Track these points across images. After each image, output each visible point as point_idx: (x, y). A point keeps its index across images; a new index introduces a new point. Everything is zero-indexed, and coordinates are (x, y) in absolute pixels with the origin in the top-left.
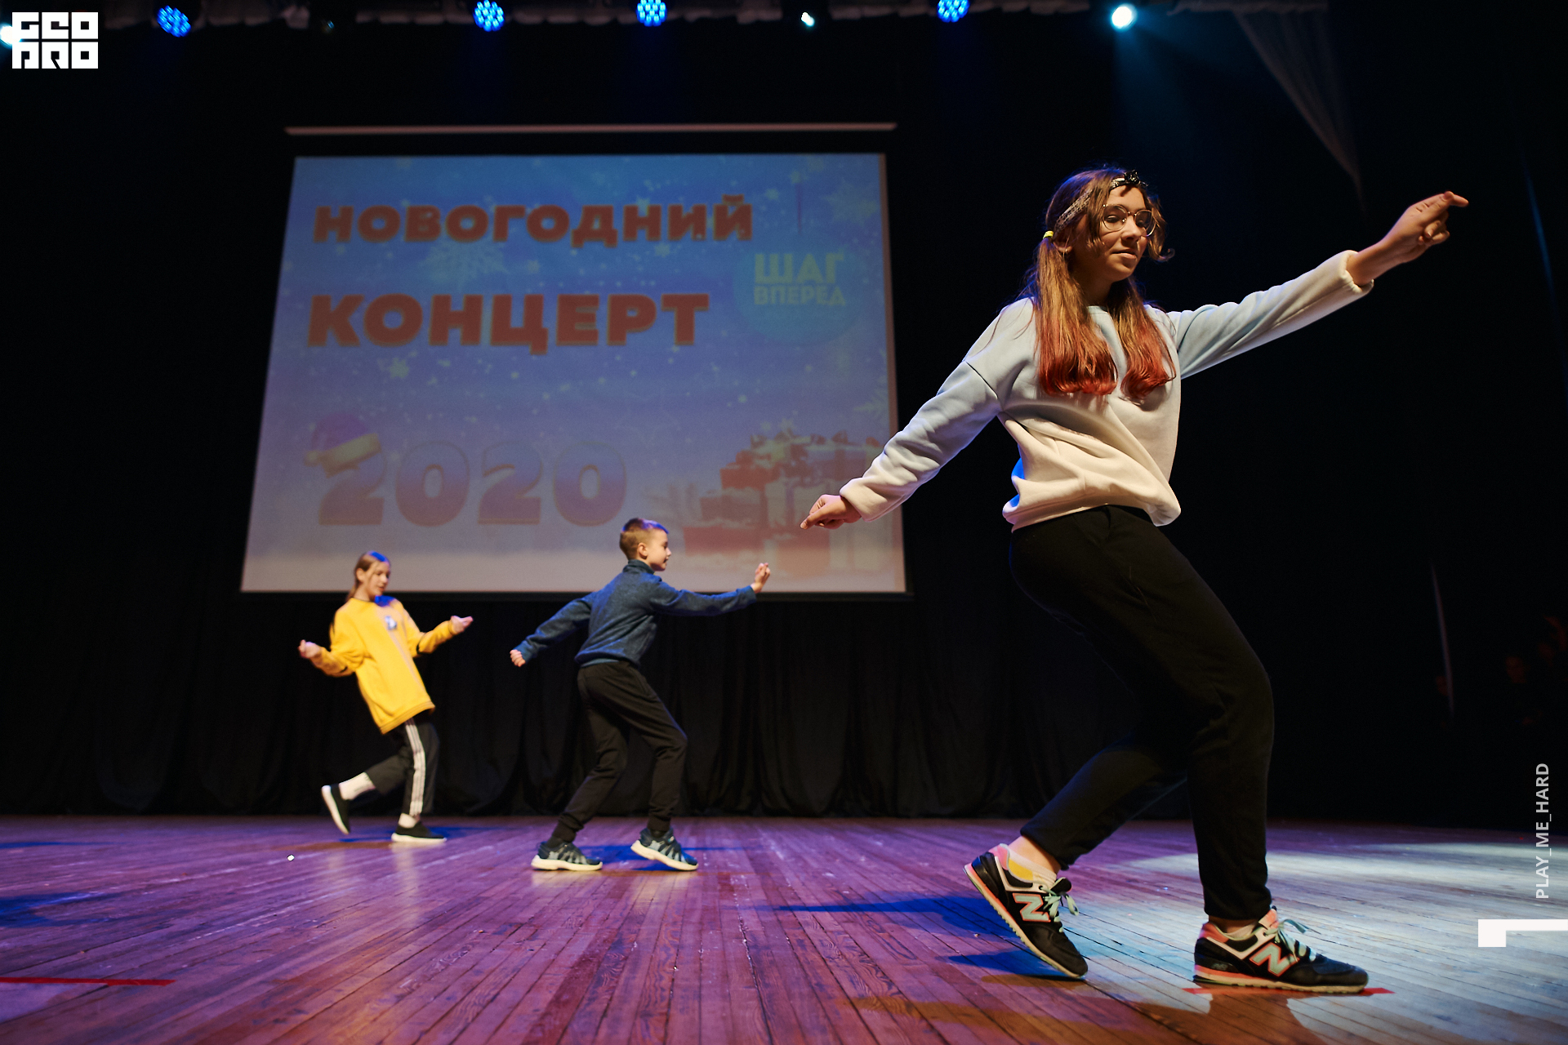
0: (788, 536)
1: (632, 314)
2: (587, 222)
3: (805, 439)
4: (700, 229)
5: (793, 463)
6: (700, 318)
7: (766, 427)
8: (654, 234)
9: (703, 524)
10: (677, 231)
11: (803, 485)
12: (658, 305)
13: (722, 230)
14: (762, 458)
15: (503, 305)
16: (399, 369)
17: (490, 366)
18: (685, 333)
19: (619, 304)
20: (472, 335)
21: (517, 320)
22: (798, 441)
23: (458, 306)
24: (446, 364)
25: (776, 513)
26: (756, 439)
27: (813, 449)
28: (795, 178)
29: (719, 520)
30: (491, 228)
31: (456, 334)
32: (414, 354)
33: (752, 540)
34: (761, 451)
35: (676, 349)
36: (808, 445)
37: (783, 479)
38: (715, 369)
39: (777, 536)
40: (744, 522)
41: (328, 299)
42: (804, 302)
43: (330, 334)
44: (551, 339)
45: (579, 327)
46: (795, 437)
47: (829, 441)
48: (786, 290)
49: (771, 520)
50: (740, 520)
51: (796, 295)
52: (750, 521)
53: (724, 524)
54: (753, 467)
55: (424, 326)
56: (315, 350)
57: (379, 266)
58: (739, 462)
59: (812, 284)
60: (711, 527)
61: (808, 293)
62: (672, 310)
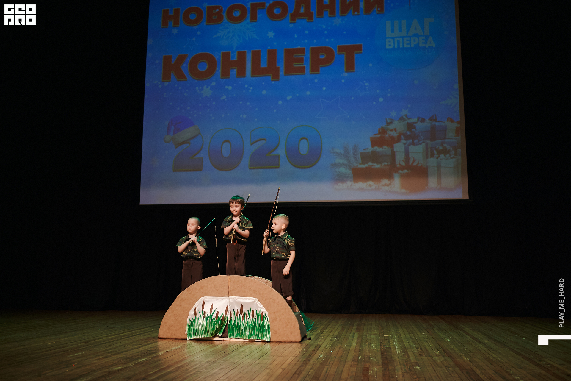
0: (406, 171)
1: (322, 57)
2: (298, 9)
3: (415, 120)
4: (356, 9)
5: (408, 133)
6: (357, 56)
7: (394, 114)
8: (333, 13)
9: (362, 166)
10: (344, 11)
11: (414, 144)
12: (336, 52)
13: (368, 9)
14: (392, 130)
15: (256, 56)
16: (207, 91)
17: (251, 88)
18: (350, 66)
19: (315, 52)
20: (242, 72)
21: (264, 64)
22: (410, 121)
23: (234, 57)
24: (230, 88)
25: (400, 158)
26: (389, 121)
27: (419, 125)
29: (370, 164)
30: (249, 15)
31: (234, 72)
32: (214, 84)
33: (388, 174)
34: (391, 127)
35: (346, 75)
36: (416, 123)
38: (366, 84)
39: (401, 172)
40: (383, 164)
41: (170, 57)
42: (412, 46)
43: (173, 75)
44: (282, 73)
45: (295, 65)
46: (409, 119)
47: (427, 121)
48: (403, 40)
49: (397, 163)
50: (381, 163)
51: (408, 42)
52: (386, 164)
53: (373, 165)
54: (387, 135)
55: (217, 69)
56: (166, 84)
57: (194, 39)
58: (380, 133)
59: (417, 35)
60: (366, 167)
61: (415, 41)
62: (344, 54)
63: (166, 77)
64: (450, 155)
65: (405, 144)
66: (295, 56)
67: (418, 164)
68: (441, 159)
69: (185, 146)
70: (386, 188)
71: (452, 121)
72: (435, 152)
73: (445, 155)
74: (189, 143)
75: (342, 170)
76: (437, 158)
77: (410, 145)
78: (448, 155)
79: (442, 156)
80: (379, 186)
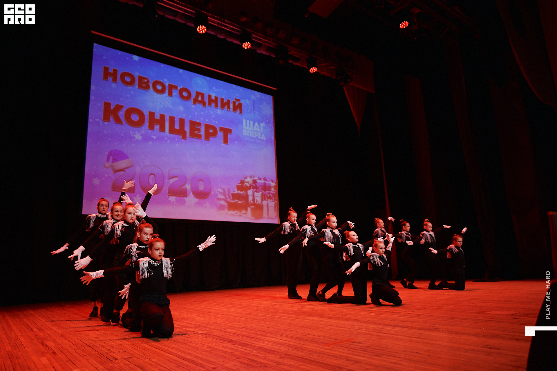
0: (253, 207)
1: (211, 131)
2: (197, 97)
3: (257, 178)
4: (229, 107)
5: (254, 185)
6: (229, 136)
7: (247, 173)
8: (216, 106)
9: (232, 201)
10: (223, 107)
11: (257, 192)
12: (218, 130)
13: (235, 109)
14: (246, 182)
15: (172, 119)
16: (138, 137)
17: (169, 141)
18: (226, 141)
19: (208, 127)
20: (162, 129)
21: (177, 127)
22: (255, 178)
23: (157, 117)
24: (155, 137)
25: (250, 198)
26: (245, 177)
27: (258, 181)
28: (253, 97)
29: (236, 200)
30: (167, 91)
31: (157, 127)
32: (143, 132)
34: (246, 180)
35: (223, 145)
36: (257, 180)
37: (252, 189)
38: (234, 153)
39: (251, 207)
40: (243, 201)
41: (110, 104)
42: (255, 137)
43: (112, 118)
44: (188, 135)
45: (196, 132)
46: (254, 177)
47: (263, 180)
48: (251, 132)
49: (249, 201)
50: (242, 201)
51: (254, 134)
52: (244, 201)
53: (238, 202)
54: (244, 185)
55: (146, 122)
56: (106, 123)
57: (129, 96)
58: (241, 183)
59: (257, 132)
60: (235, 202)
61: (256, 134)
62: (222, 132)
63: (106, 118)
64: (272, 200)
65: (252, 191)
66: (196, 127)
67: (259, 203)
68: (269, 202)
69: (122, 173)
70: (244, 215)
71: (273, 182)
72: (266, 198)
73: (270, 200)
74: (124, 171)
75: (223, 203)
76: (267, 201)
77: (255, 192)
78: (271, 200)
79: (269, 200)
80: (241, 214)
